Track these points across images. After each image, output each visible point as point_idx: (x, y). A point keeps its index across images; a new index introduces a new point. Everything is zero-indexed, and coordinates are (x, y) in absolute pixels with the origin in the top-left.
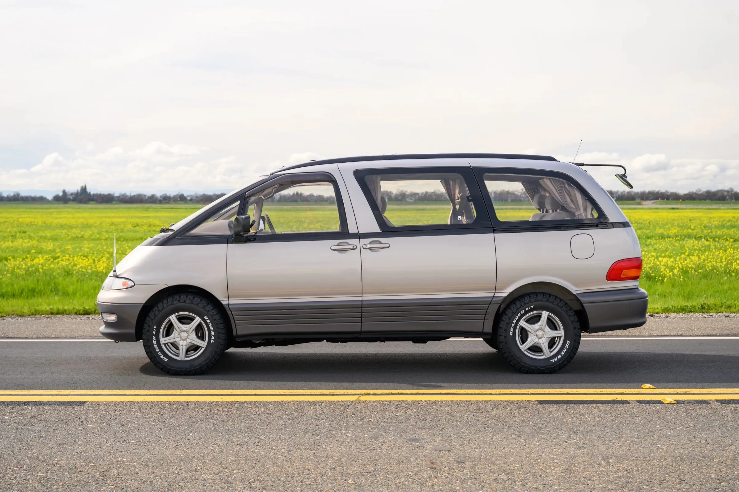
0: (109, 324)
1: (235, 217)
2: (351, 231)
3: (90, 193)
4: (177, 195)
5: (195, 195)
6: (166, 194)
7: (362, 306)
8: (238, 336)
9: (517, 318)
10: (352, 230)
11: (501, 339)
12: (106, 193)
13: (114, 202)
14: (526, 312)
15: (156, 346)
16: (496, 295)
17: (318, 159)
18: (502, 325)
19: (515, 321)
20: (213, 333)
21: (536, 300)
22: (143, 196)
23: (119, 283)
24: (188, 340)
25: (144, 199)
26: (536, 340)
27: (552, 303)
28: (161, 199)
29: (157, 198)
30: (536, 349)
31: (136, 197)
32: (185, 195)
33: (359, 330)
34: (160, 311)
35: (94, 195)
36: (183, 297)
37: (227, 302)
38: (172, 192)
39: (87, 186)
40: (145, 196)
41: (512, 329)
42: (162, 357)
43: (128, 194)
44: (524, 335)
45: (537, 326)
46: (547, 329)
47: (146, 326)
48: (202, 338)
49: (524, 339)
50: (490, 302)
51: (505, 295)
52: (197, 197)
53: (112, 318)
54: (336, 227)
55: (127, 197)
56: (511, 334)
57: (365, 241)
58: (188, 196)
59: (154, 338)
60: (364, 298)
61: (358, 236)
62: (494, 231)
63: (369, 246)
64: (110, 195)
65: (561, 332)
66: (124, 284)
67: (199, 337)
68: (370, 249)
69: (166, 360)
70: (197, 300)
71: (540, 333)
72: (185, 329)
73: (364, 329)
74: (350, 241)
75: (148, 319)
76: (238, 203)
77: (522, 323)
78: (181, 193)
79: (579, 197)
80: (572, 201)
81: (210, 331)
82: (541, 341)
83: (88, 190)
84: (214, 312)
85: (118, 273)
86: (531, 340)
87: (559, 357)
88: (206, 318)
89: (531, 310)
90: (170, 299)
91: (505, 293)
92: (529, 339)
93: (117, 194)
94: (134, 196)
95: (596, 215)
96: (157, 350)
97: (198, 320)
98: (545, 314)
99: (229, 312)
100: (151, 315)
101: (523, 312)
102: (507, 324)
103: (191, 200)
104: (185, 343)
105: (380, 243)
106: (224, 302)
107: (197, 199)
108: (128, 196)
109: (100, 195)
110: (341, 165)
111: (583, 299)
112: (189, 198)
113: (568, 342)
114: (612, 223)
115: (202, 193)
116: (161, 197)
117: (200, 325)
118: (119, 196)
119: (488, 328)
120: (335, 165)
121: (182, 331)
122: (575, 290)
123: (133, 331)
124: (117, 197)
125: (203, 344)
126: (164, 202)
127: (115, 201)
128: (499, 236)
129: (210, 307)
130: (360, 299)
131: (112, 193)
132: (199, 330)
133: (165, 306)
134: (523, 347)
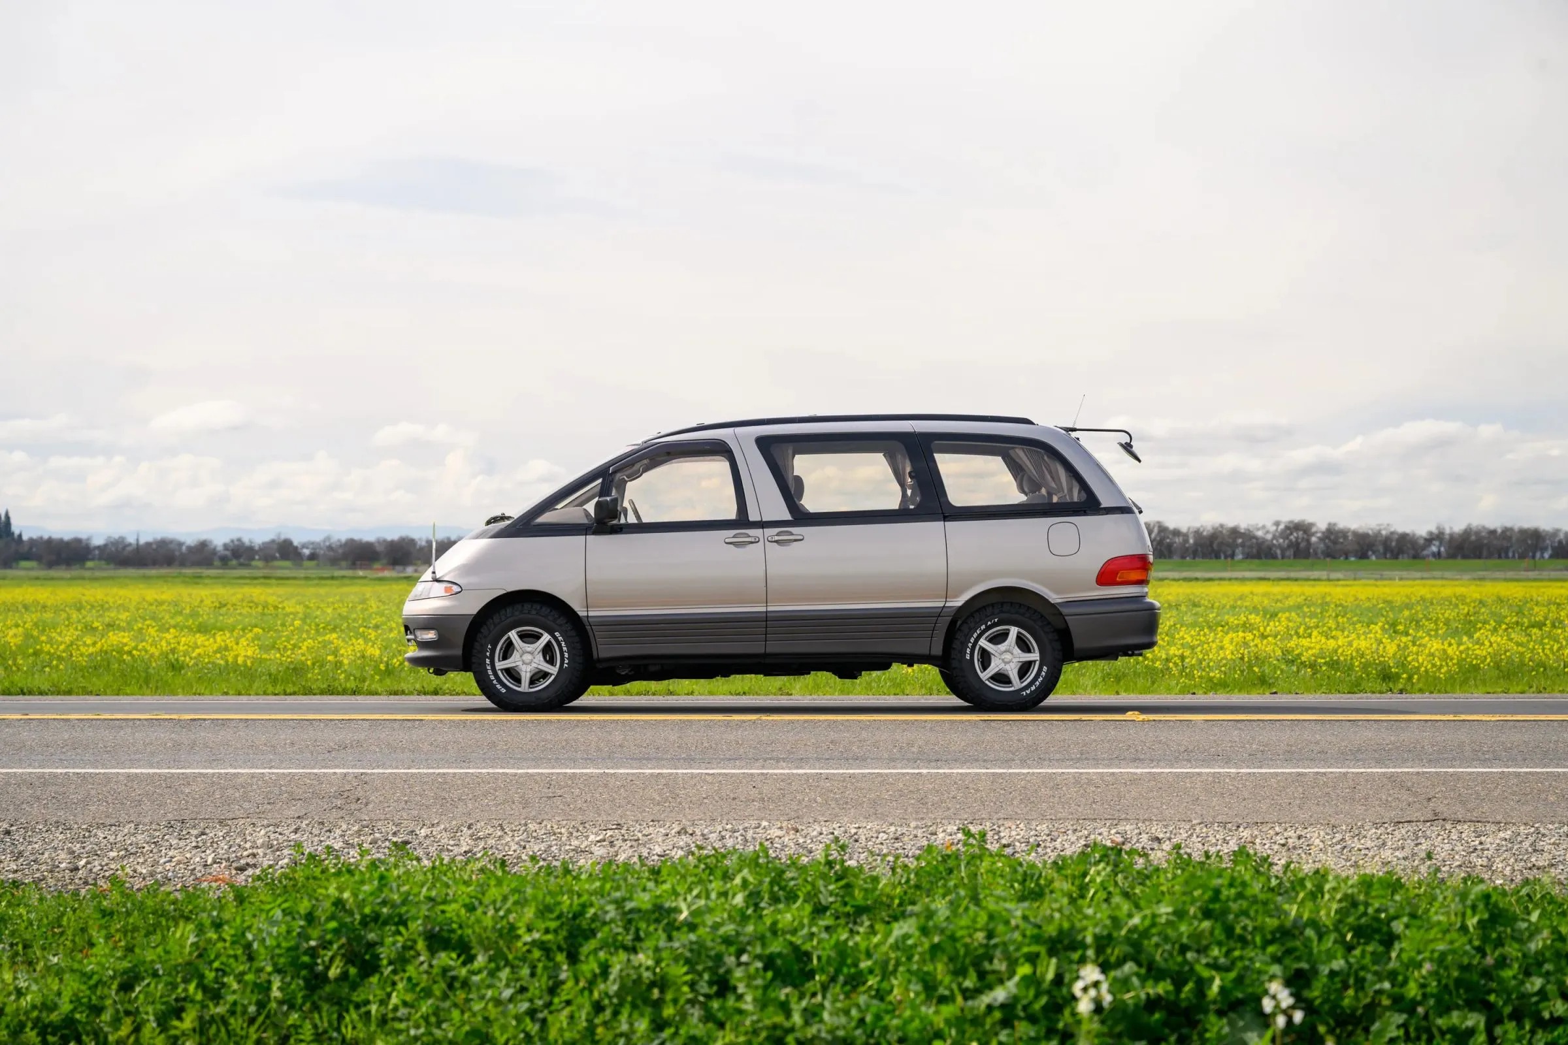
0: (423, 645)
1: (596, 499)
2: (751, 519)
3: (20, 536)
4: (273, 541)
5: (324, 541)
6: (239, 540)
7: (766, 619)
8: (600, 660)
9: (975, 635)
10: (753, 516)
11: (955, 664)
12: (67, 537)
13: (89, 564)
14: (988, 628)
15: (490, 672)
16: (948, 604)
17: (707, 422)
18: (956, 645)
19: (972, 640)
20: (566, 655)
21: (1002, 612)
22: (172, 546)
23: (439, 589)
24: (534, 665)
25: (177, 553)
26: (1002, 666)
27: (1023, 615)
28: (228, 553)
29: (214, 552)
30: (1001, 678)
31: (154, 546)
32: (296, 541)
33: (763, 651)
34: (495, 626)
35: (32, 541)
36: (527, 606)
37: (585, 614)
38: (258, 533)
39: (11, 515)
40: (180, 544)
41: (968, 651)
42: (499, 686)
43: (131, 539)
44: (986, 658)
45: (1003, 647)
46: (1017, 651)
47: (477, 645)
48: (551, 662)
49: (985, 665)
50: (938, 613)
51: (959, 604)
52: (330, 548)
53: (431, 635)
54: (731, 513)
55: (129, 549)
56: (968, 657)
57: (771, 532)
58: (304, 546)
59: (488, 661)
60: (770, 609)
61: (762, 525)
62: (945, 518)
63: (777, 538)
64: (78, 541)
65: (1035, 656)
66: (447, 590)
67: (547, 662)
68: (776, 541)
69: (504, 691)
70: (545, 610)
71: (1008, 656)
72: (529, 649)
73: (768, 651)
74: (752, 532)
75: (479, 635)
76: (600, 481)
77: (983, 643)
78: (283, 537)
79: (1062, 473)
80: (1052, 477)
81: (563, 653)
82: (1008, 667)
83: (16, 528)
84: (568, 627)
85: (438, 576)
86: (995, 666)
87: (1033, 688)
88: (557, 634)
89: (995, 625)
90: (509, 610)
91: (959, 602)
92: (993, 664)
93: (98, 541)
94: (148, 544)
95: (1084, 496)
96: (492, 677)
97: (546, 637)
98: (1014, 631)
99: (588, 628)
100: (484, 630)
101: (983, 627)
102: (962, 643)
103: (313, 557)
104: (529, 668)
105: (791, 534)
106: (582, 613)
107: (332, 553)
108: (130, 544)
109: (50, 541)
110: (739, 430)
111: (1064, 611)
112: (306, 552)
113: (1045, 669)
114: (1105, 509)
115: (343, 538)
116: (226, 546)
117: (549, 643)
118: (106, 545)
119: (937, 650)
120: (730, 430)
121: (524, 652)
122: (1054, 598)
123: (459, 652)
124: (98, 547)
125: (554, 670)
126: (234, 562)
127: (93, 559)
128: (951, 525)
129: (562, 621)
130: (764, 609)
131: (83, 536)
132: (547, 651)
133: (503, 618)
134: (985, 676)
